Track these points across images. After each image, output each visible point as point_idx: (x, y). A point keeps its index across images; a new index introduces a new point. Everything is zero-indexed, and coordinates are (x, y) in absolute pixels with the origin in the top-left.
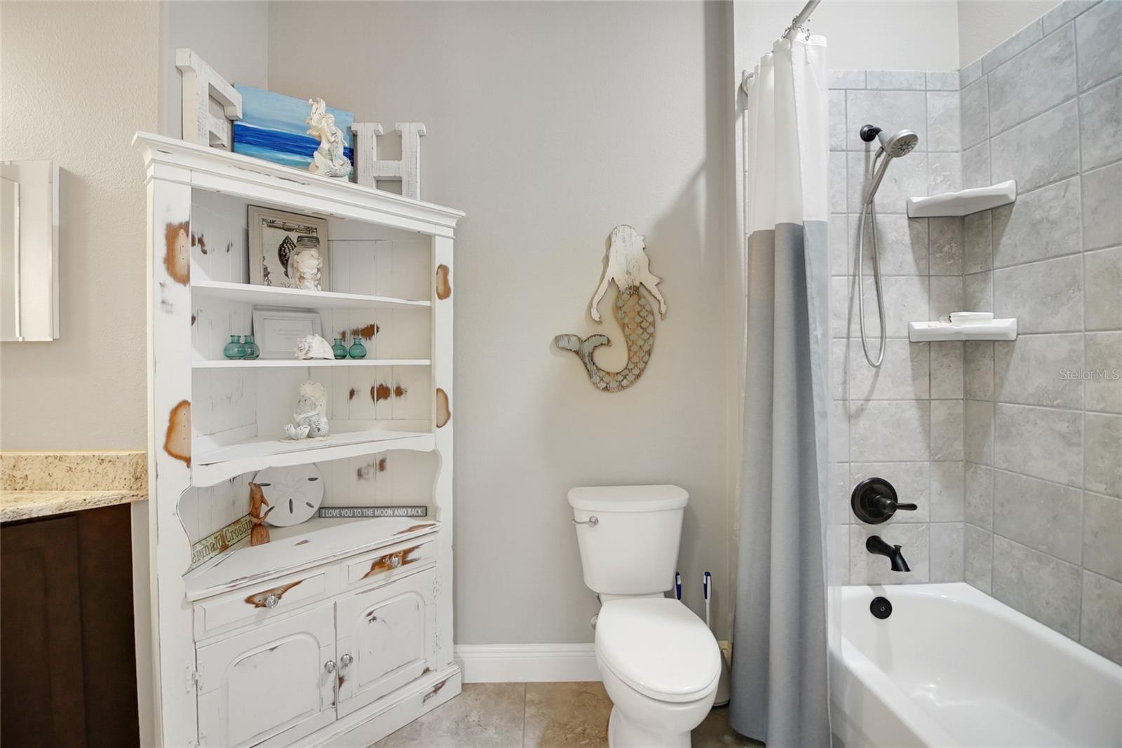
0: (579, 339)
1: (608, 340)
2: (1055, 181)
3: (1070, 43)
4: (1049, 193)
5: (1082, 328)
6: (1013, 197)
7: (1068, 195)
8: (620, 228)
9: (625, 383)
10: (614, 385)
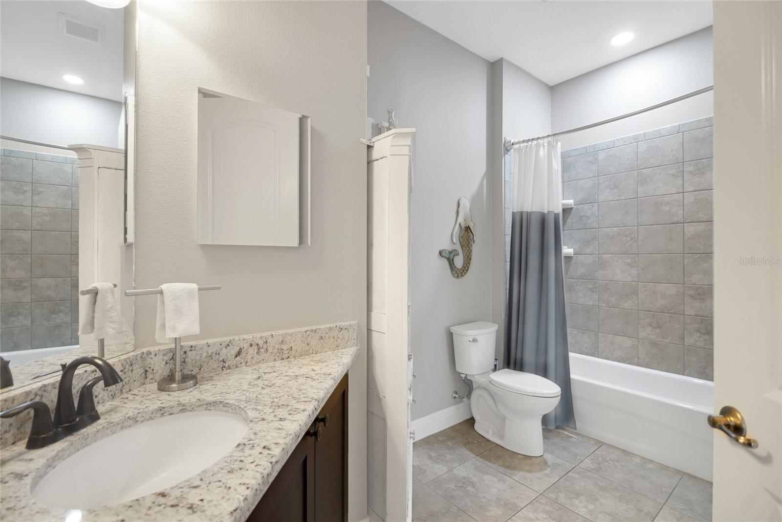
0: (449, 252)
1: (459, 253)
2: (589, 203)
3: (596, 159)
4: (586, 207)
5: (597, 253)
6: (573, 206)
7: (593, 209)
8: (463, 198)
9: (463, 274)
10: (460, 275)
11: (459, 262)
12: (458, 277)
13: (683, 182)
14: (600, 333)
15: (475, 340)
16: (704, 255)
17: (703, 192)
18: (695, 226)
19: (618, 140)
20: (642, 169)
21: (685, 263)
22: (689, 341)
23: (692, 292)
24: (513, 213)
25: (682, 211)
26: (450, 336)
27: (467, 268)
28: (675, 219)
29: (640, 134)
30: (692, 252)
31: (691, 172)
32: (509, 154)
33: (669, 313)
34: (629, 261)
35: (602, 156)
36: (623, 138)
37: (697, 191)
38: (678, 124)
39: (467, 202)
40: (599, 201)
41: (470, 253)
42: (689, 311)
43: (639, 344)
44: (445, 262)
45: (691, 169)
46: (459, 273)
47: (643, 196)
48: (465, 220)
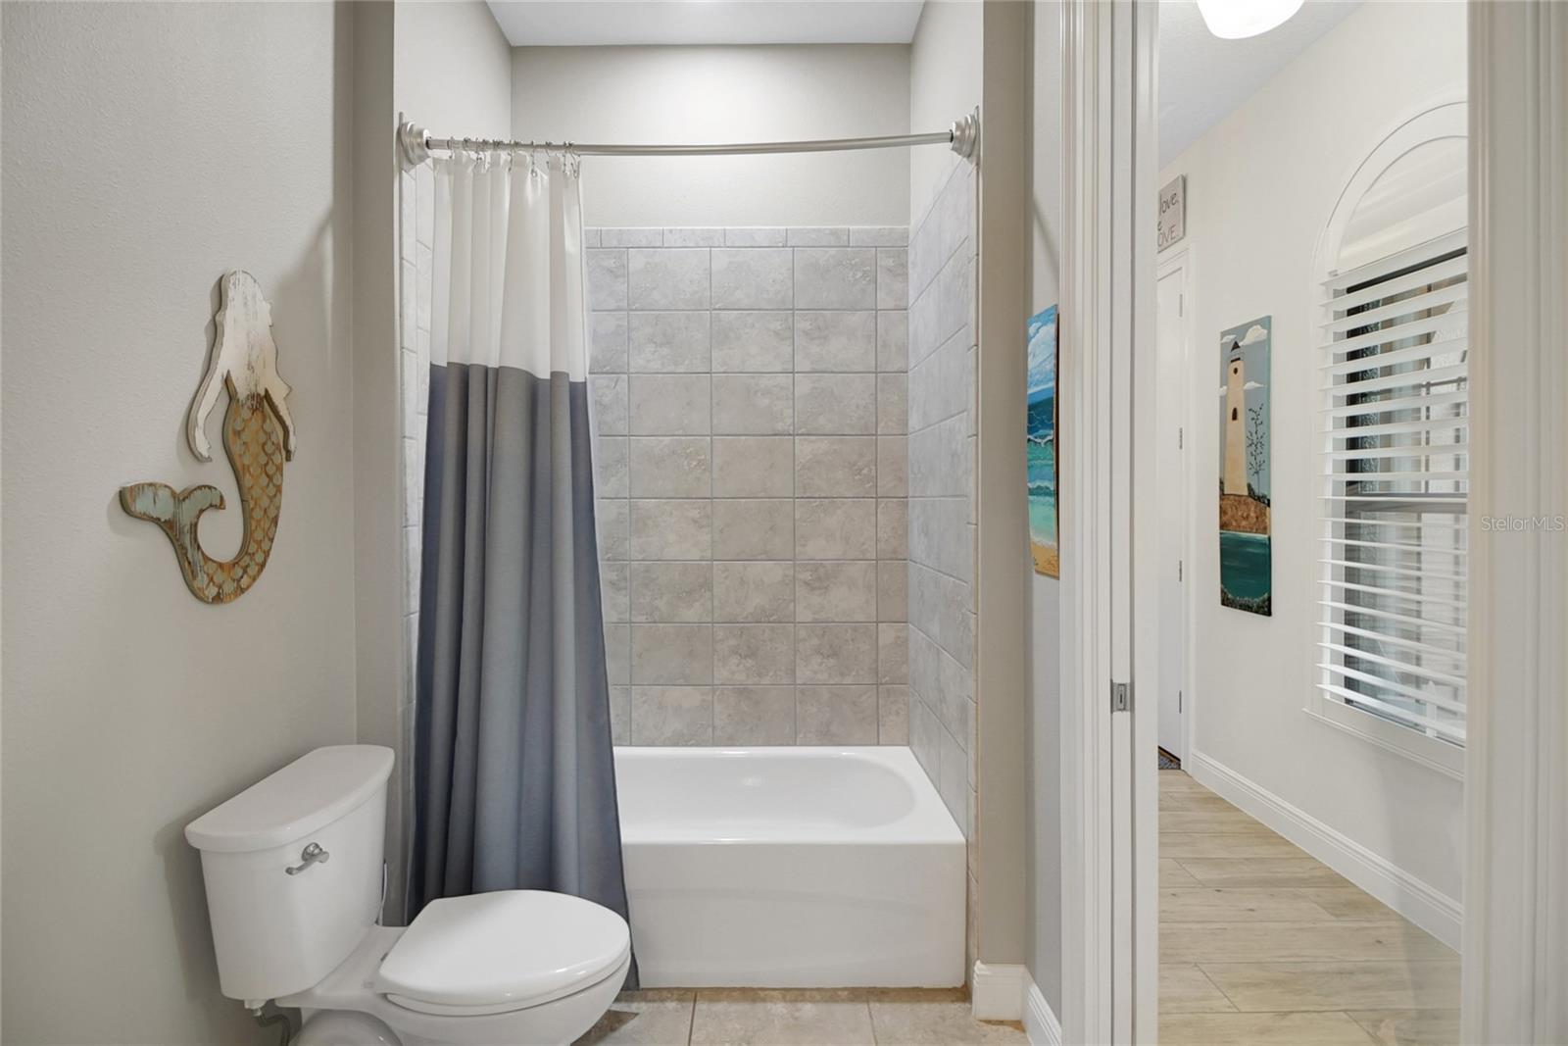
0: (174, 494)
1: (222, 498)
2: (607, 372)
4: (602, 380)
5: (627, 496)
7: (618, 387)
8: (241, 276)
9: (244, 582)
10: (229, 587)
11: (221, 535)
12: (218, 599)
13: (793, 350)
14: (633, 687)
15: (310, 856)
16: (827, 500)
17: (826, 375)
18: (812, 442)
19: (671, 231)
20: (719, 309)
21: (796, 517)
22: (803, 674)
23: (807, 576)
24: (433, 367)
25: (791, 410)
27: (259, 558)
28: (780, 426)
29: (716, 230)
30: (808, 495)
31: (806, 333)
32: (412, 172)
33: (769, 622)
34: (695, 514)
35: (637, 261)
36: (681, 230)
37: (817, 372)
38: (785, 227)
39: (260, 296)
40: (631, 371)
41: (272, 499)
42: (804, 614)
43: (716, 697)
44: (157, 543)
45: (806, 325)
47: (722, 370)
48: (250, 367)
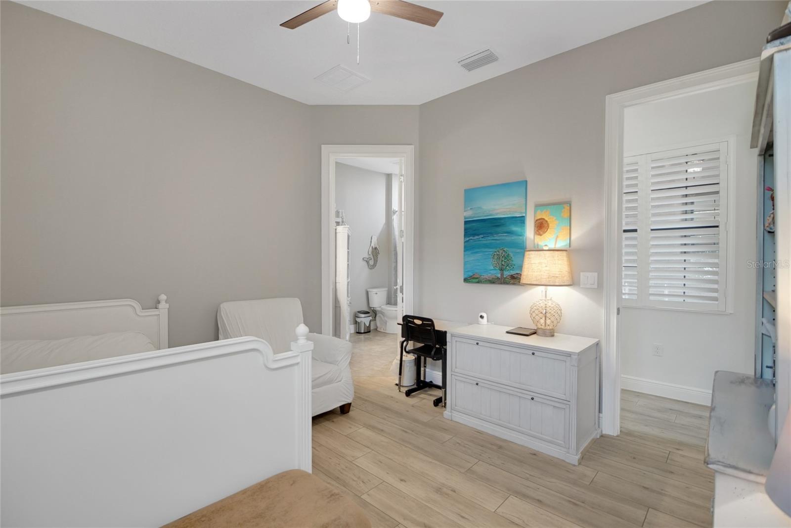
0: (367, 258)
1: (371, 258)
8: (374, 235)
11: (372, 263)
12: (371, 269)
26: (367, 293)
27: (375, 265)
39: (376, 237)
41: (377, 259)
44: (365, 263)
46: (372, 267)
48: (375, 245)
